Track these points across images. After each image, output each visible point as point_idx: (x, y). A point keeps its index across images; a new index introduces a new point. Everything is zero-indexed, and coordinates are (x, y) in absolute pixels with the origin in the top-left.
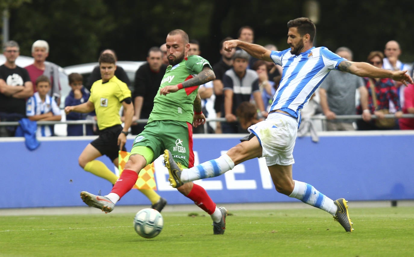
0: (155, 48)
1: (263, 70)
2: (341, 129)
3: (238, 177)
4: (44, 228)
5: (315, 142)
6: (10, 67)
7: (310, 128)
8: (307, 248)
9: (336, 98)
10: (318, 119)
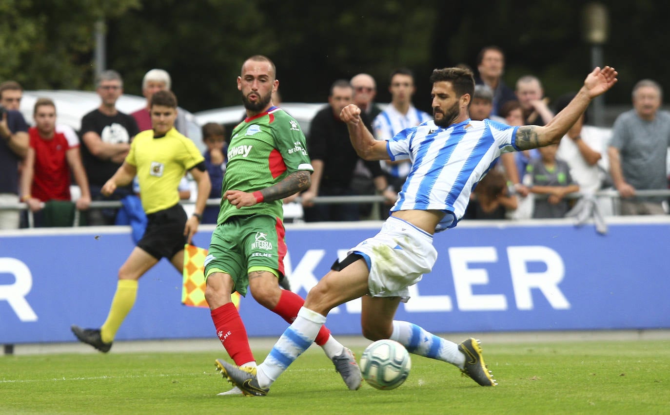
0: (343, 82)
1: (517, 117)
2: (643, 213)
3: (477, 290)
4: (162, 373)
5: (601, 234)
6: (108, 112)
7: (594, 211)
8: (590, 404)
9: (636, 162)
10: (606, 196)
